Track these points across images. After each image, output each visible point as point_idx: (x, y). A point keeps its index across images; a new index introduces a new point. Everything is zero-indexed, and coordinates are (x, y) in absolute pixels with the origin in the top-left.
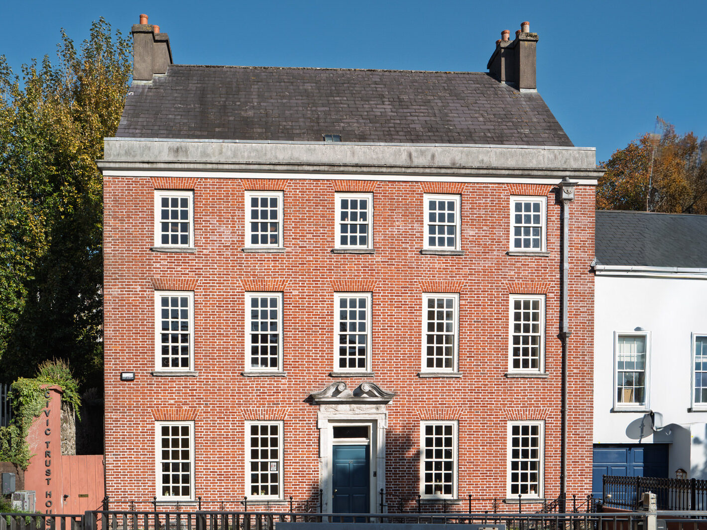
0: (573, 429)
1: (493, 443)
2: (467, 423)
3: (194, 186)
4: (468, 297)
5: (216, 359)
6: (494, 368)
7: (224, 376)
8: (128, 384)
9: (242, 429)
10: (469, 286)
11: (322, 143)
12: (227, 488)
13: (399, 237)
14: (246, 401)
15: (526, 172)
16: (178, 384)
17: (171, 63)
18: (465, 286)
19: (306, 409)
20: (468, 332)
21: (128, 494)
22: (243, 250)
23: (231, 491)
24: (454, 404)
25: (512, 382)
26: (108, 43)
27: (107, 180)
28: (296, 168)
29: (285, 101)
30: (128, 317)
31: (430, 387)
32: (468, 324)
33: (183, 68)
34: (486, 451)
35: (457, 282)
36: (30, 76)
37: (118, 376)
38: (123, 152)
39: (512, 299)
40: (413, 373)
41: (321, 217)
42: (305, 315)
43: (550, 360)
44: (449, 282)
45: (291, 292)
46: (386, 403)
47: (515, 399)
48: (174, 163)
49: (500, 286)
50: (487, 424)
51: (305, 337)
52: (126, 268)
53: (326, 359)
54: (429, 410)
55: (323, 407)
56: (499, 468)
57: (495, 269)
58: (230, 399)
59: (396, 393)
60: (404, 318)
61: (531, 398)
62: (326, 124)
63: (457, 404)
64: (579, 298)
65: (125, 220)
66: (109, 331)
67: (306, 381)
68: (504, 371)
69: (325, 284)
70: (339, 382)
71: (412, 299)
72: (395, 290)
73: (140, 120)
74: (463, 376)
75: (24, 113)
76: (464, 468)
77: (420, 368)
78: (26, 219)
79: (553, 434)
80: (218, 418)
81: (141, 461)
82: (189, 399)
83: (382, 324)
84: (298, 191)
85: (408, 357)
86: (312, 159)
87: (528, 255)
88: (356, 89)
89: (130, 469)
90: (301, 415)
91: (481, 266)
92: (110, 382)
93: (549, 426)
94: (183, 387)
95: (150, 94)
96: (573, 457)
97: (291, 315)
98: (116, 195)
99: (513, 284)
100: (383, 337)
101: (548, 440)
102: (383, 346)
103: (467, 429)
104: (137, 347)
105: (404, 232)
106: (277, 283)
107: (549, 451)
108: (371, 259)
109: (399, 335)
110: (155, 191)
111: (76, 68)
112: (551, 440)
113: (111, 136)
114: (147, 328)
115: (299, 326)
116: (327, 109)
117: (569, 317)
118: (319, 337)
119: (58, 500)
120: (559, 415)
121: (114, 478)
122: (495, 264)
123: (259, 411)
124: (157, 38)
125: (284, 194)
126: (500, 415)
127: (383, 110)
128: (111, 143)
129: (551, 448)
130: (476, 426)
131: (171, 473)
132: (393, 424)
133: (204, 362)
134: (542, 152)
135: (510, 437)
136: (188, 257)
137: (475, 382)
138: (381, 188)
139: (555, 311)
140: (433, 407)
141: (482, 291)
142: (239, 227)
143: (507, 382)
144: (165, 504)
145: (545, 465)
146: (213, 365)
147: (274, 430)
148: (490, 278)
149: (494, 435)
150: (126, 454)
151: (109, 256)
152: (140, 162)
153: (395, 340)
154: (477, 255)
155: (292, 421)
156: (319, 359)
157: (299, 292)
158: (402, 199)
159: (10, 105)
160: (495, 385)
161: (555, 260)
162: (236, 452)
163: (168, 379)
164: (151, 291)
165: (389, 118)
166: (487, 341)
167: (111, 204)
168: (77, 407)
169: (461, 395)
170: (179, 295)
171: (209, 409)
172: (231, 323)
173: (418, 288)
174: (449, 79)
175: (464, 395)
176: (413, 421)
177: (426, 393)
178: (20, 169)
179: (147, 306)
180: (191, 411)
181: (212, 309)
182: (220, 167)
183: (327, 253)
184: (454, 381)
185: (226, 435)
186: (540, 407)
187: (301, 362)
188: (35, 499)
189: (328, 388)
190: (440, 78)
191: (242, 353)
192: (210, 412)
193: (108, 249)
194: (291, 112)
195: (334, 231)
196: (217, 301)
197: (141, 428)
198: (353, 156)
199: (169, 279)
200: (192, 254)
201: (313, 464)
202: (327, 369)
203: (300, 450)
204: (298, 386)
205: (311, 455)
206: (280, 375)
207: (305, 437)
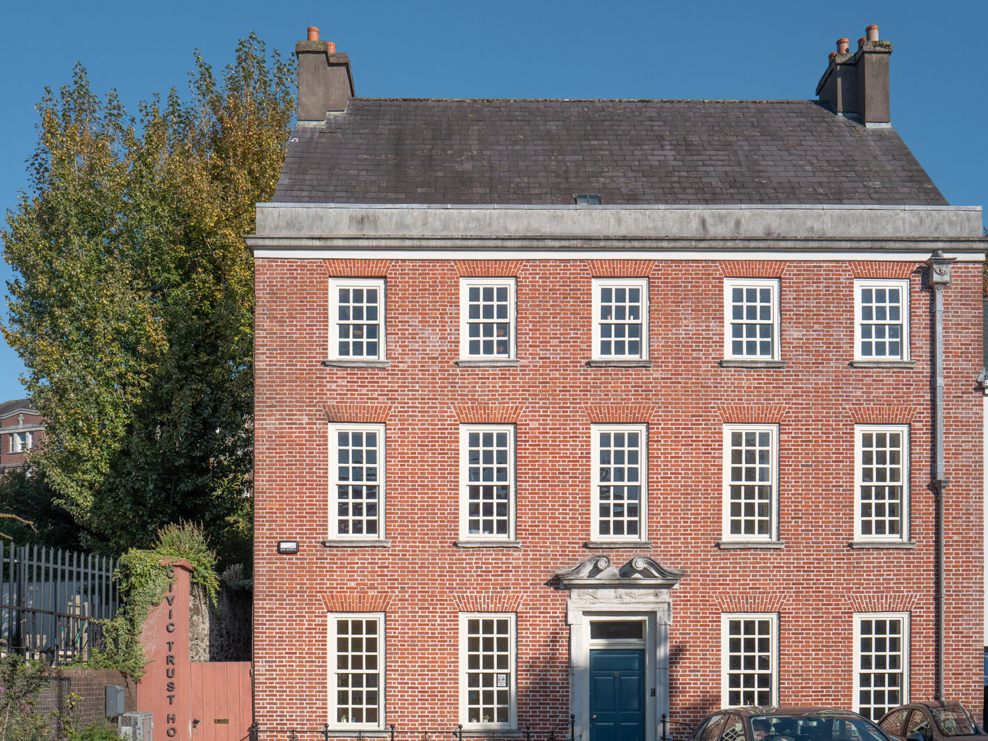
0: (953, 625)
1: (832, 646)
2: (793, 617)
3: (386, 272)
4: (793, 429)
5: (417, 522)
6: (832, 535)
7: (429, 547)
8: (289, 559)
9: (454, 625)
10: (793, 412)
11: (574, 206)
12: (433, 712)
13: (688, 342)
14: (462, 584)
15: (878, 245)
16: (362, 559)
17: (353, 96)
18: (787, 413)
19: (549, 596)
20: (793, 481)
21: (287, 720)
22: (457, 363)
23: (438, 716)
24: (773, 588)
25: (859, 554)
26: (261, 69)
27: (260, 263)
28: (535, 243)
29: (517, 148)
30: (289, 461)
31: (736, 563)
32: (792, 470)
33: (370, 103)
34: (822, 659)
35: (775, 408)
36: (151, 118)
37: (274, 546)
38: (283, 224)
39: (859, 431)
40: (710, 543)
41: (572, 314)
42: (549, 457)
43: (918, 522)
44: (763, 408)
45: (528, 425)
46: (669, 586)
47: (865, 580)
48: (357, 238)
49: (841, 413)
50: (822, 617)
51: (548, 490)
52: (287, 390)
53: (579, 522)
54: (734, 597)
55: (575, 593)
56: (841, 683)
57: (833, 388)
58: (437, 580)
59: (684, 572)
60: (696, 461)
61: (889, 579)
62: (579, 180)
63: (777, 588)
64: (960, 429)
65: (286, 322)
66: (261, 482)
67: (549, 555)
68: (848, 539)
69: (578, 412)
70: (599, 556)
71: (708, 433)
72: (682, 420)
73: (308, 177)
74: (786, 547)
75: (141, 170)
76: (788, 684)
77: (721, 535)
78: (142, 321)
79: (922, 633)
80: (419, 608)
81: (306, 670)
82: (377, 580)
83: (664, 469)
84: (538, 277)
85: (702, 518)
86: (559, 230)
87: (883, 365)
88: (622, 128)
89: (290, 683)
90: (543, 604)
91: (812, 384)
92: (263, 555)
93: (916, 620)
94: (368, 563)
95: (323, 140)
96: (953, 666)
97: (528, 457)
98: (274, 286)
99: (860, 409)
100: (664, 490)
101: (916, 641)
102: (664, 502)
103: (793, 626)
104: (303, 505)
105: (695, 334)
106: (507, 411)
107: (917, 658)
108: (647, 374)
109: (689, 486)
110: (330, 280)
111: (214, 106)
112: (921, 641)
113: (264, 202)
114: (317, 477)
115: (539, 473)
116: (580, 157)
117: (945, 458)
118: (568, 490)
119: (186, 727)
120: (932, 604)
121: (267, 695)
122: (833, 380)
123: (480, 599)
124: (332, 60)
125: (517, 282)
126: (842, 604)
127: (662, 158)
128: (266, 210)
129: (920, 654)
130: (805, 621)
131: (350, 689)
132: (681, 617)
133: (399, 526)
134: (902, 214)
135: (857, 636)
136: (378, 374)
137: (804, 555)
138: (661, 270)
139: (924, 449)
140: (740, 593)
141: (813, 421)
142: (451, 330)
143: (853, 555)
144: (341, 734)
145: (910, 678)
146: (413, 530)
147: (503, 626)
148: (826, 400)
149: (833, 634)
150: (284, 660)
151: (263, 374)
152: (308, 238)
153: (682, 494)
154: (806, 367)
155: (529, 613)
156: (568, 522)
157: (539, 424)
158: (692, 286)
159: (122, 159)
160: (834, 559)
161: (923, 372)
162: (446, 658)
163: (347, 551)
164: (324, 424)
165: (670, 169)
166: (822, 494)
167: (266, 298)
168: (213, 591)
169: (783, 576)
170: (364, 429)
171: (407, 595)
172: (439, 469)
173: (717, 416)
174: (760, 112)
175: (787, 576)
176: (710, 613)
177: (730, 572)
178: (134, 249)
179: (317, 445)
180: (380, 599)
181: (411, 449)
182: (424, 243)
183: (581, 366)
184: (771, 555)
185: (432, 633)
186: (903, 592)
187: (543, 526)
188: (152, 724)
189: (583, 565)
190: (746, 110)
191: (454, 514)
192: (408, 600)
193: (261, 363)
194: (528, 163)
195: (591, 334)
196: (419, 437)
197: (307, 623)
198: (619, 226)
199: (350, 406)
200: (384, 369)
201: (560, 677)
202: (580, 536)
203: (541, 656)
204: (538, 561)
205: (557, 664)
206: (511, 545)
207: (548, 637)
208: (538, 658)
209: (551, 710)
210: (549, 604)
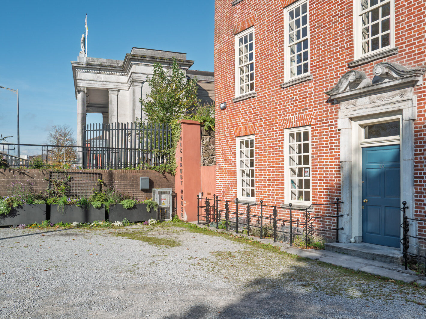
7: (271, 91)
8: (225, 112)
9: (281, 138)
14: (285, 111)
16: (246, 106)
19: (329, 110)
51: (326, 32)
53: (346, 49)
55: (343, 105)
58: (274, 111)
66: (216, 76)
67: (328, 80)
80: (267, 130)
82: (252, 116)
90: (325, 117)
94: (248, 108)
104: (227, 83)
118: (338, 27)
123: (293, 119)
131: (245, 178)
133: (260, 83)
147: (306, 136)
155: (317, 124)
156: (339, 52)
162: (278, 159)
163: (241, 103)
170: (248, 32)
171: (262, 123)
172: (274, 42)
180: (253, 127)
185: (272, 144)
189: (340, 82)
191: (281, 67)
192: (263, 126)
197: (229, 144)
201: (335, 170)
202: (346, 60)
203: (324, 155)
204: (322, 86)
205: (334, 160)
206: (306, 79)
207: (328, 141)
208: (323, 156)
209: (330, 194)
210: (328, 116)
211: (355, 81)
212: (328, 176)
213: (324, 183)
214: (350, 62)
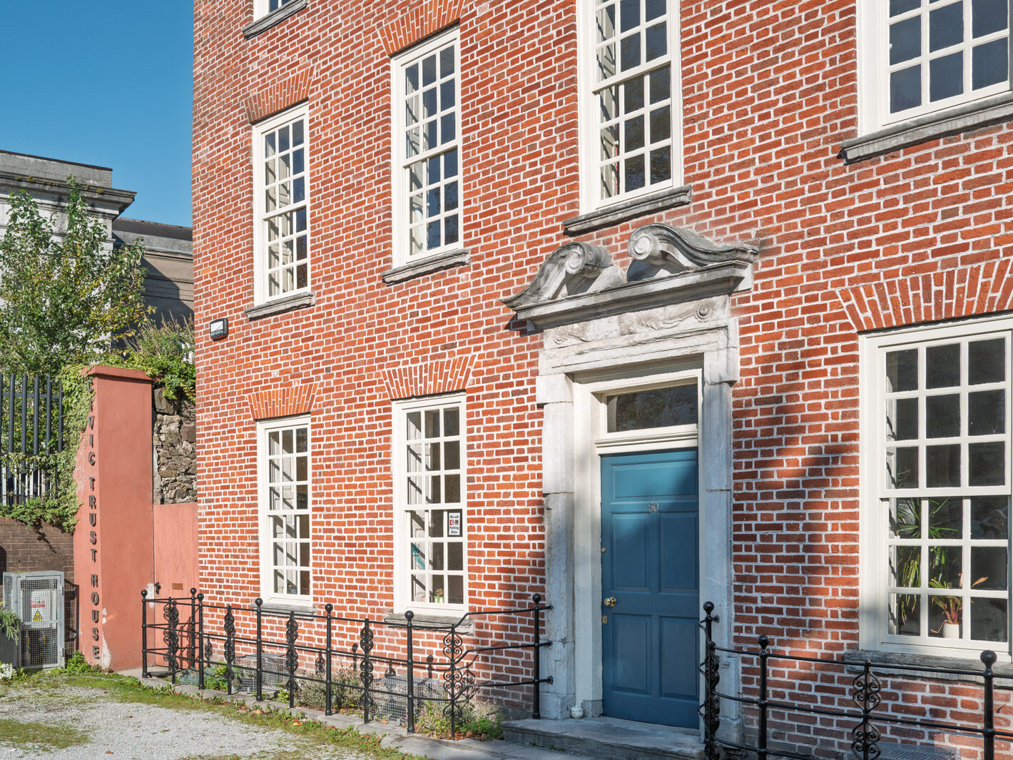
5: (342, 253)
7: (356, 292)
8: (222, 346)
9: (385, 425)
14: (393, 350)
16: (285, 331)
19: (512, 351)
30: (218, 200)
40: (824, 152)
42: (507, 65)
46: (728, 286)
51: (507, 132)
54: (891, 285)
55: (549, 335)
58: (365, 349)
59: (764, 243)
66: (197, 240)
67: (512, 266)
77: (855, 121)
80: (345, 402)
82: (302, 361)
90: (503, 369)
94: (292, 337)
104: (230, 262)
106: (446, 3)
114: (241, 214)
115: (492, 105)
118: (539, 120)
123: (415, 372)
131: (284, 541)
132: (758, 361)
133: (324, 266)
140: (907, 271)
146: (339, 269)
147: (452, 420)
155: (482, 389)
162: (376, 486)
163: (269, 322)
170: (290, 118)
171: (332, 380)
172: (365, 152)
176: (827, 340)
179: (241, 165)
180: (305, 392)
181: (335, 130)
185: (360, 443)
187: (501, 209)
189: (542, 273)
191: (386, 224)
192: (333, 390)
199: (271, 89)
201: (530, 516)
202: (560, 213)
203: (501, 474)
204: (495, 284)
205: (526, 489)
206: (452, 261)
207: (512, 435)
208: (497, 478)
209: (517, 584)
210: (511, 368)
211: (582, 271)
212: (511, 533)
213: (500, 554)
214: (569, 220)
